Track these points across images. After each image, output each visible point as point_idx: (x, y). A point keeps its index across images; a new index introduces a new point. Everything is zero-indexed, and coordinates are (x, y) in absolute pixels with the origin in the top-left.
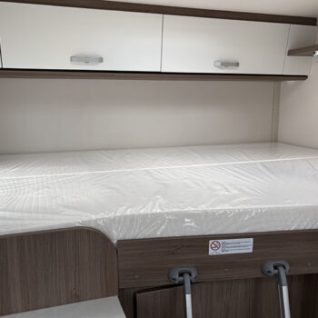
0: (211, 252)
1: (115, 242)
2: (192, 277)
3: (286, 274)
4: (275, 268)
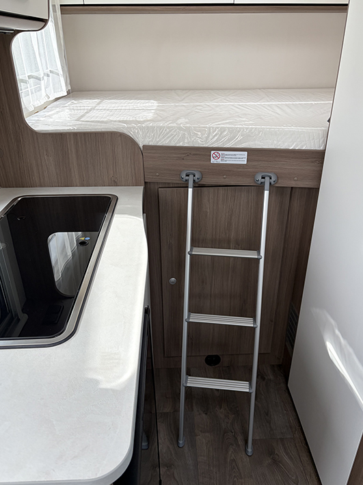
0: (212, 161)
1: (141, 146)
2: (196, 178)
3: (270, 183)
4: (263, 178)
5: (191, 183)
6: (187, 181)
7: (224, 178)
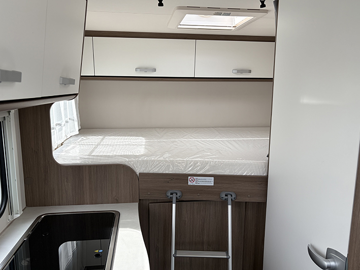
0: (189, 183)
1: (138, 174)
2: (178, 196)
3: (232, 200)
4: (226, 195)
5: (174, 200)
6: (171, 198)
7: (198, 196)
